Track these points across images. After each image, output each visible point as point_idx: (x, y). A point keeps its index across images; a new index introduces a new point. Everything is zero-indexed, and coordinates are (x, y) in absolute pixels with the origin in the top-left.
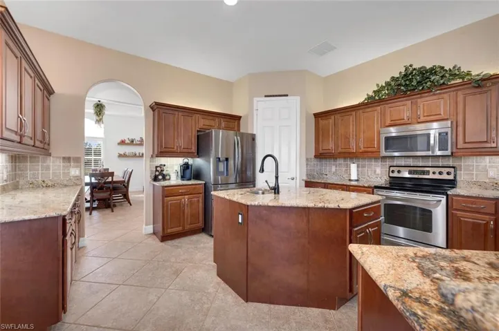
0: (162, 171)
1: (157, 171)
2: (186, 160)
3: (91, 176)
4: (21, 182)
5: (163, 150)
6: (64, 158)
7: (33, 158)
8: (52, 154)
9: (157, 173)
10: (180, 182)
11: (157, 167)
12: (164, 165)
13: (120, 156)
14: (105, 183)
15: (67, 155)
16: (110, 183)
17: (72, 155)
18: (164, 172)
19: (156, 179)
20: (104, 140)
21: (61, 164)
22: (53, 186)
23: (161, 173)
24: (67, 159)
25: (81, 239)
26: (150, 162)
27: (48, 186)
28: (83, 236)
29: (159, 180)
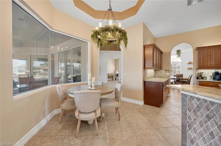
0: (201, 75)
1: (198, 75)
2: (217, 71)
3: (174, 76)
4: (156, 76)
5: (201, 66)
6: (165, 70)
7: (159, 70)
8: (163, 69)
9: (199, 76)
10: (212, 80)
11: (198, 73)
12: (203, 73)
13: (189, 69)
14: (179, 79)
15: (166, 69)
16: (181, 79)
17: (167, 69)
18: (202, 76)
19: (198, 78)
20: (182, 63)
21: (164, 71)
22: (163, 78)
23: (201, 76)
24: (166, 70)
25: (169, 94)
26: (196, 71)
27: (161, 78)
28: (170, 93)
29: (200, 79)
